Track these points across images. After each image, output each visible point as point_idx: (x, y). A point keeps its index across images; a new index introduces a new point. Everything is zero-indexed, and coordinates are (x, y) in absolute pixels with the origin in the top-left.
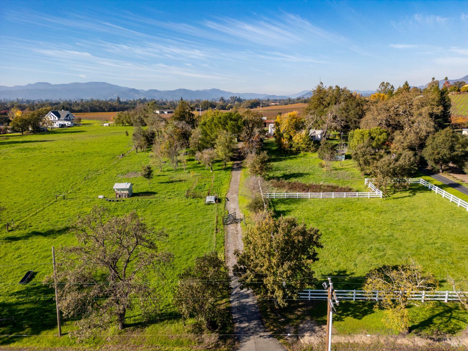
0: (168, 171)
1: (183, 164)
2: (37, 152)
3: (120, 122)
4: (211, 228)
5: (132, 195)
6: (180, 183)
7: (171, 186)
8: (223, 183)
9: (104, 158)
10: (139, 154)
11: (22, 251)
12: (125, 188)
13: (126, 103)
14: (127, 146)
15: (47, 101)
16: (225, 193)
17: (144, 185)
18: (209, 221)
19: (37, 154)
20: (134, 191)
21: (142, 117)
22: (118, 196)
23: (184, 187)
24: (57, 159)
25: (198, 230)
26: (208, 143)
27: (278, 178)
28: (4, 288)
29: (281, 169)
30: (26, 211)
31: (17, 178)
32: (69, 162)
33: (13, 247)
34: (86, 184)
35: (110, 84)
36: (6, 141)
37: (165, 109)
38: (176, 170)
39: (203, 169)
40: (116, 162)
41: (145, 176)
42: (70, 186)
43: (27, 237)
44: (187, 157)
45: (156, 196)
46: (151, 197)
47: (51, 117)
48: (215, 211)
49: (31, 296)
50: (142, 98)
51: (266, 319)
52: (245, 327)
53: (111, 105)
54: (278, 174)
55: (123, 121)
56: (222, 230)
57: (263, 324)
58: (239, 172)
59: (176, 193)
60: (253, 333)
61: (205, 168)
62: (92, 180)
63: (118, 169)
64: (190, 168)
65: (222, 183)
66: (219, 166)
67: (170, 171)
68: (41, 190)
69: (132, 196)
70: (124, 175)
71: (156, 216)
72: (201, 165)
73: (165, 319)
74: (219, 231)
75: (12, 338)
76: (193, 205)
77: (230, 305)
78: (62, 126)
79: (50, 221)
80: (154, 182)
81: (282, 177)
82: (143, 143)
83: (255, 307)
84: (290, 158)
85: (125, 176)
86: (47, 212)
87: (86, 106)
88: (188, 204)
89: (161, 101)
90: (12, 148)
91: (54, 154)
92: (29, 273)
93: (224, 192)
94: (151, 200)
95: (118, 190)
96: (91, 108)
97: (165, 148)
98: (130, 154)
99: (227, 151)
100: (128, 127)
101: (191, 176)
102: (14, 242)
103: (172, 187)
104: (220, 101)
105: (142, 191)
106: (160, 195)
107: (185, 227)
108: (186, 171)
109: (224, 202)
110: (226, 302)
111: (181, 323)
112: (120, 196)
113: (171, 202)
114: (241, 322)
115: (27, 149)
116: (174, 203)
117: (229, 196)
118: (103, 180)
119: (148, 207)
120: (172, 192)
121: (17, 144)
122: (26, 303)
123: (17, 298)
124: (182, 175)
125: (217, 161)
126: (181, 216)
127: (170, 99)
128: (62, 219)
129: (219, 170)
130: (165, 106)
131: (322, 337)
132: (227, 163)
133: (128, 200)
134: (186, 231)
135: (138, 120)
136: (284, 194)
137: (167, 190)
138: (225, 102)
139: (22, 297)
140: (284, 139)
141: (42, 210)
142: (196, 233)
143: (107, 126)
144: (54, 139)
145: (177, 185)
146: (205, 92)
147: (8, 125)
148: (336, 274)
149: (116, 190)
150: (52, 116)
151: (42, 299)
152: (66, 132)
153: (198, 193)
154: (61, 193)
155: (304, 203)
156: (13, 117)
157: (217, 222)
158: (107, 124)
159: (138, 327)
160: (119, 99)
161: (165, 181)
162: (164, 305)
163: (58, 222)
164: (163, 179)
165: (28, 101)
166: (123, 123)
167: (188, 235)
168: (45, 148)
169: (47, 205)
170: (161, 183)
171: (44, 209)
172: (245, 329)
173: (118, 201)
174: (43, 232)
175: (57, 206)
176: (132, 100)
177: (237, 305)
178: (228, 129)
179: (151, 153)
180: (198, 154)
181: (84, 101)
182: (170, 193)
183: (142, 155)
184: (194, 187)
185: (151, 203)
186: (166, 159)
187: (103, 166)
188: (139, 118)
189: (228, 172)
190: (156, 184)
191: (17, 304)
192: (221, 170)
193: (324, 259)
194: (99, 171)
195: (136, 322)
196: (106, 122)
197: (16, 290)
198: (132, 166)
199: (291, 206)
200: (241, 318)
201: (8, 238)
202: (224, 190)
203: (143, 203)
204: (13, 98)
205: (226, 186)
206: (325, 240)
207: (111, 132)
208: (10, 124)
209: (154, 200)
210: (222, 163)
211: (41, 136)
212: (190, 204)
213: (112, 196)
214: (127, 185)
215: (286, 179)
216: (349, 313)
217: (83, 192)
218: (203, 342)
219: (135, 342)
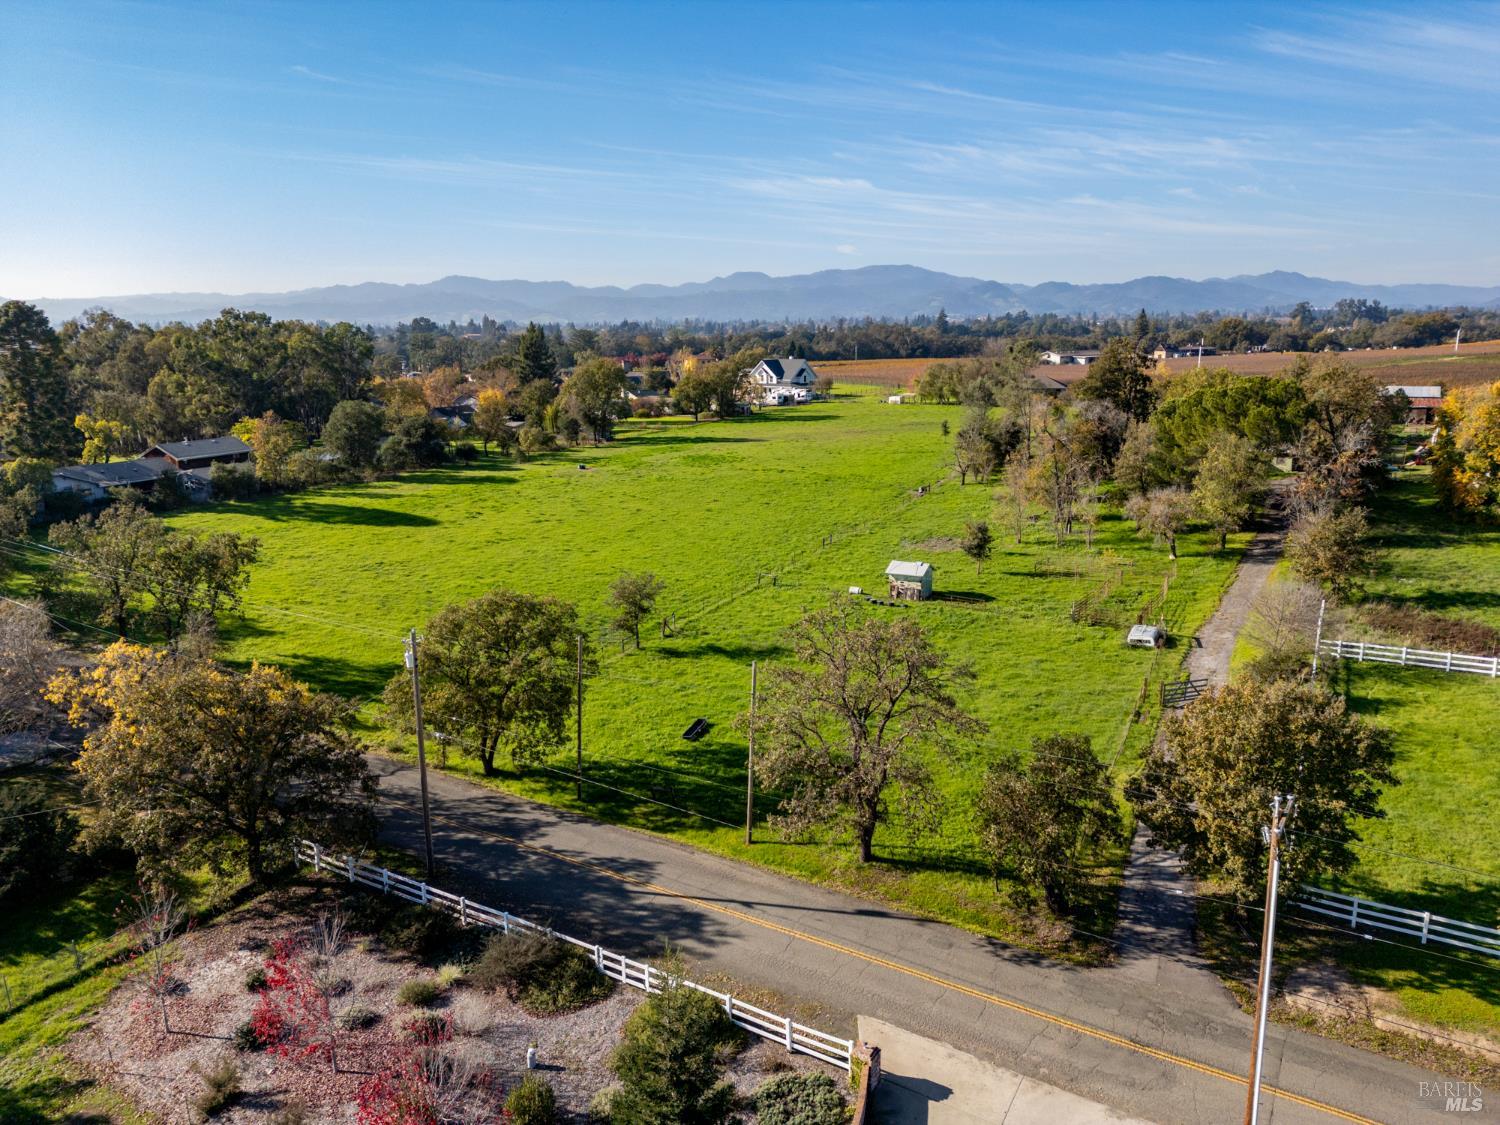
0: (1039, 543)
1: (1085, 528)
2: (725, 466)
3: (934, 392)
4: (1122, 707)
5: (930, 595)
6: (1065, 581)
7: (1039, 585)
8: (1198, 596)
9: (876, 493)
10: (968, 489)
11: (688, 679)
12: (913, 574)
13: (963, 330)
14: (940, 464)
15: (754, 324)
16: (1198, 623)
17: (966, 574)
18: (1123, 691)
19: (724, 473)
20: (937, 587)
21: (989, 384)
22: (894, 593)
23: (1075, 592)
24: (767, 489)
25: (1085, 706)
26: (1173, 469)
27: (1399, 601)
28: (657, 738)
29: (1425, 573)
30: (697, 601)
31: (682, 526)
32: (792, 499)
33: (673, 668)
34: (824, 556)
35: (925, 271)
36: (662, 435)
37: (1083, 348)
38: (1064, 544)
39: (1147, 549)
40: (902, 508)
41: (969, 550)
42: (789, 558)
43: (698, 653)
44: (1100, 509)
45: (990, 605)
46: (977, 606)
47: (762, 375)
48: (1146, 667)
49: (701, 765)
50: (1014, 312)
51: (1206, 932)
52: (1144, 934)
53: (917, 339)
54: (1409, 588)
55: (941, 389)
56: (1153, 718)
57: (1194, 940)
58: (1265, 567)
59: (1046, 606)
60: (1159, 949)
61: (1153, 546)
62: (840, 546)
63: (907, 526)
64: (1108, 542)
65: (1194, 594)
66: (1203, 543)
67: (1044, 543)
68: (730, 558)
69: (928, 598)
70: (917, 543)
71: (981, 655)
72: (1139, 535)
73: (957, 869)
74: (1145, 719)
75: (669, 824)
76: (1089, 643)
77: (1121, 883)
78: (786, 400)
79: (744, 629)
80: (993, 570)
81: (1419, 600)
82: (982, 459)
83: (1185, 902)
84: (1479, 542)
85: (920, 547)
86: (739, 609)
87: (849, 341)
88: (1073, 637)
89: (1074, 318)
90: (676, 454)
91: (761, 476)
92: (699, 722)
93: (1193, 621)
94: (976, 614)
95: (897, 577)
96: (862, 345)
97: (1040, 477)
98: (944, 488)
99: (1231, 500)
100: (953, 408)
101: (1103, 564)
102: (674, 660)
103: (1040, 589)
104: (1294, 317)
105: (958, 589)
106: (1001, 604)
107: (1050, 693)
108: (1094, 549)
109: (1183, 649)
110: (1112, 875)
111: (991, 885)
112: (899, 594)
113: (1027, 627)
114: (1137, 921)
115: (705, 457)
116: (1034, 630)
117: (1206, 634)
118: (864, 551)
119: (965, 631)
120: (1037, 601)
121: (685, 445)
122: (693, 774)
123: (679, 762)
124: (1077, 560)
125: (1195, 529)
126: (1043, 665)
127: (1106, 312)
128: (766, 629)
129: (1198, 554)
130: (1080, 340)
131: (1352, 1008)
132: (1228, 536)
133: (919, 606)
134: (1051, 704)
135: (977, 394)
136: (1400, 651)
137: (1025, 595)
138: (1313, 319)
139: (687, 763)
140: (1464, 471)
141: (728, 603)
142: (1077, 713)
143: (895, 403)
144: (765, 436)
145: (1056, 584)
146: (1239, 285)
147: (667, 394)
148: (1474, 889)
149: (891, 578)
150: (764, 374)
151: (720, 773)
152: (792, 419)
153: (1112, 614)
154: (769, 571)
155: (1464, 688)
156: (678, 375)
157: (1145, 697)
158: (897, 399)
159: (897, 868)
160: (943, 316)
161: (1026, 570)
162: (960, 842)
163: (758, 632)
164: (1019, 564)
165: (710, 327)
166: (941, 396)
167: (1055, 714)
168: (743, 459)
169: (739, 593)
170: (1012, 574)
171: (733, 600)
172: (1142, 937)
173: (892, 605)
174: (728, 649)
175: (758, 598)
176: (982, 318)
177: (1138, 887)
178: (1247, 431)
179: (998, 490)
180: (1136, 501)
181: (845, 326)
182: (1031, 604)
183: (976, 493)
184: (1105, 596)
185: (973, 622)
186: (1038, 509)
187: (868, 514)
188: (982, 387)
189: (1227, 565)
190: (998, 576)
191: (679, 771)
192: (1205, 555)
193: (1455, 847)
194: (858, 528)
195: (896, 858)
196: (895, 390)
197: (676, 748)
198: (942, 521)
199: (1412, 690)
200: (1140, 913)
201: (664, 649)
202: (1196, 616)
203: (954, 619)
204: (676, 317)
205: (1207, 605)
206: (1487, 799)
207: (904, 421)
208: (671, 392)
209: (984, 614)
210: (1211, 535)
211: (736, 425)
212: (1079, 640)
213: (882, 592)
214: (917, 569)
215: (1430, 608)
216: (1466, 982)
217: (815, 575)
218: (1032, 933)
219: (887, 892)
